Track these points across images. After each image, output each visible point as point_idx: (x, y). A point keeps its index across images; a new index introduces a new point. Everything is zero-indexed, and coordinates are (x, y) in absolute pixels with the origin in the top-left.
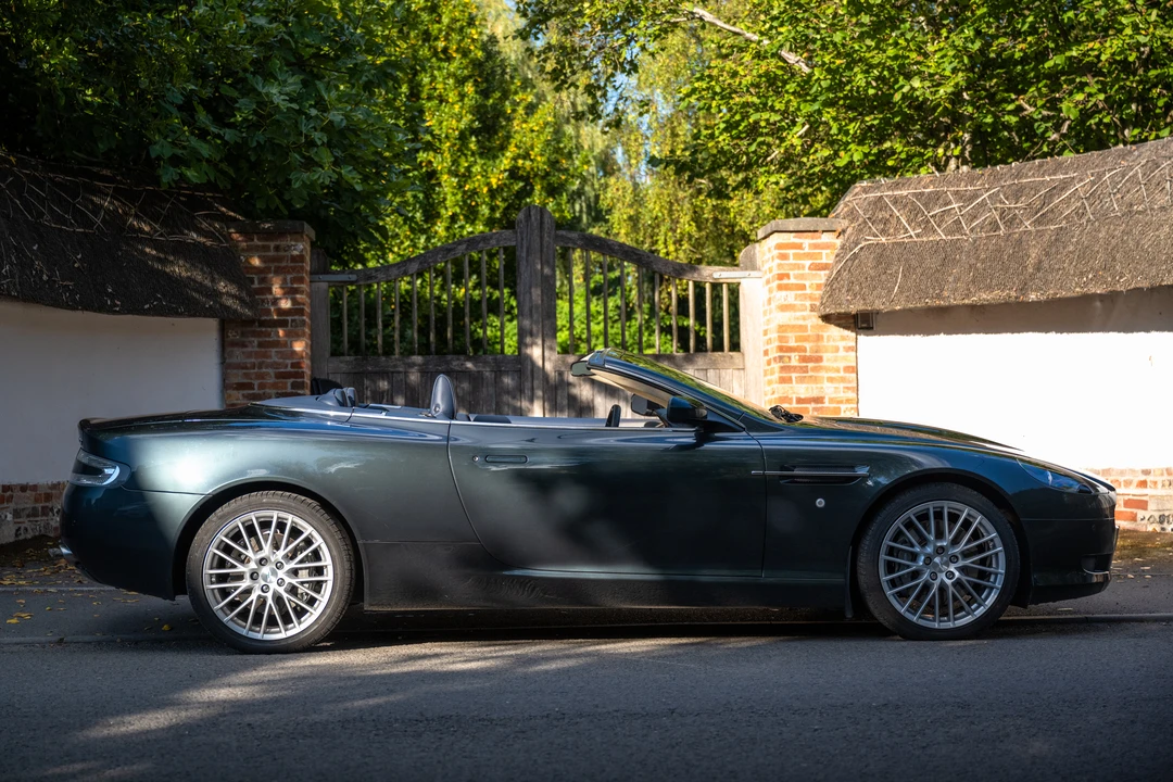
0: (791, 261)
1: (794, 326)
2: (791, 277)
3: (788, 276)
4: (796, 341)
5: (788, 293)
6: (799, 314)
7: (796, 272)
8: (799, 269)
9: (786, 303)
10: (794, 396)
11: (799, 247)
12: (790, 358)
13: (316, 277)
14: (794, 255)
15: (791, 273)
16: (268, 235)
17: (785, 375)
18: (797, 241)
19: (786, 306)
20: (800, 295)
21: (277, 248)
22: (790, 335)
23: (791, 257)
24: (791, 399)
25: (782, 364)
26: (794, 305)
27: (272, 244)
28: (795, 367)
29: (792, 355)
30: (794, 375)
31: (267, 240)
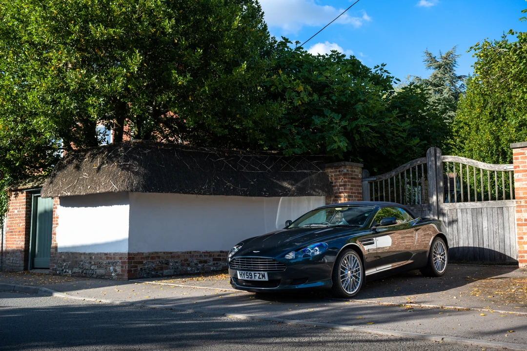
0: (520, 160)
1: (522, 188)
2: (520, 167)
3: (519, 167)
4: (523, 194)
5: (519, 174)
6: (524, 183)
7: (522, 165)
8: (523, 163)
9: (518, 178)
10: (523, 218)
11: (523, 154)
12: (521, 202)
13: (364, 180)
14: (521, 157)
15: (520, 165)
16: (337, 167)
17: (518, 209)
18: (522, 151)
19: (518, 179)
20: (524, 175)
21: (339, 171)
22: (520, 192)
23: (520, 159)
24: (522, 219)
25: (517, 205)
26: (522, 179)
27: (338, 170)
28: (523, 206)
29: (522, 200)
30: (523, 209)
31: (336, 169)
